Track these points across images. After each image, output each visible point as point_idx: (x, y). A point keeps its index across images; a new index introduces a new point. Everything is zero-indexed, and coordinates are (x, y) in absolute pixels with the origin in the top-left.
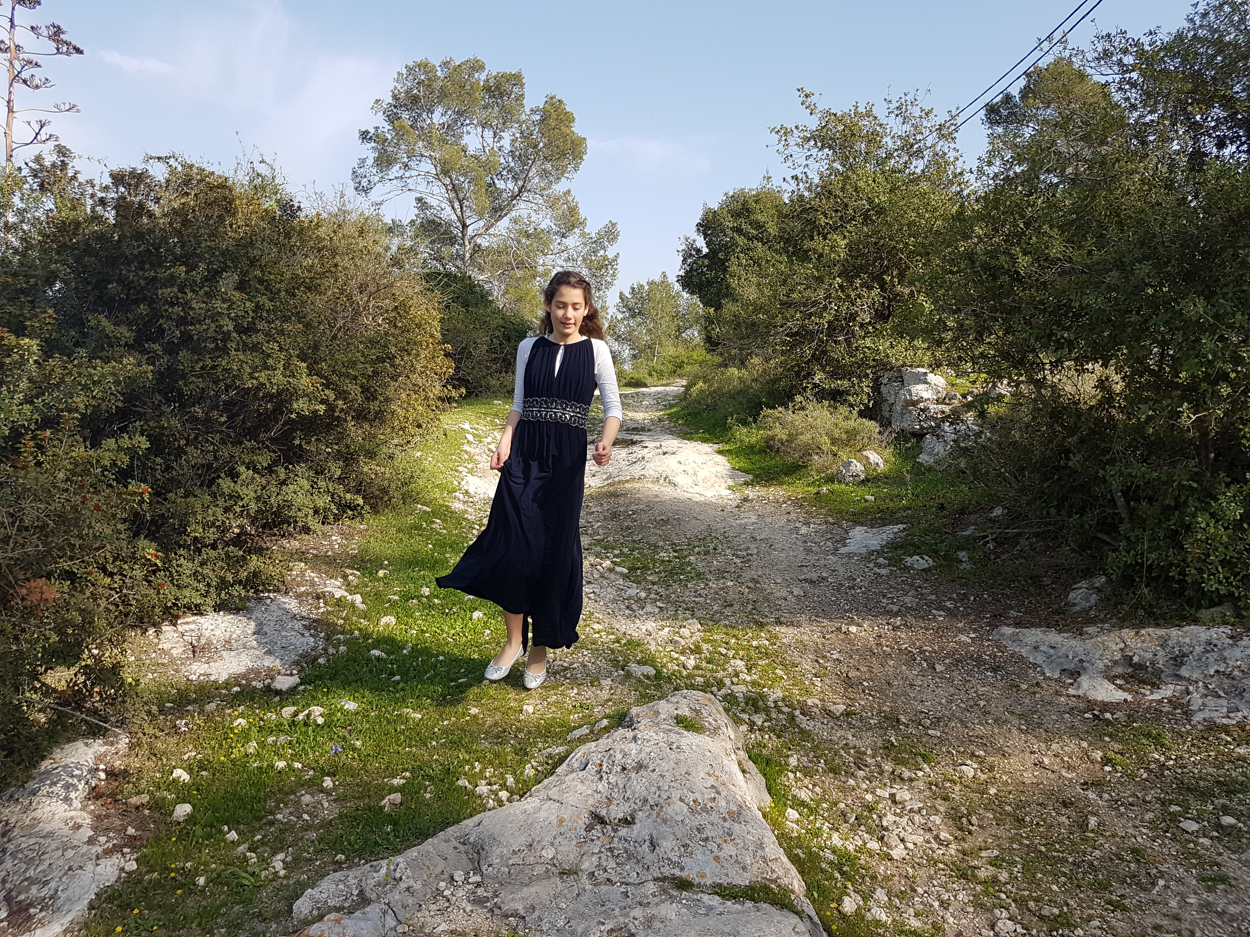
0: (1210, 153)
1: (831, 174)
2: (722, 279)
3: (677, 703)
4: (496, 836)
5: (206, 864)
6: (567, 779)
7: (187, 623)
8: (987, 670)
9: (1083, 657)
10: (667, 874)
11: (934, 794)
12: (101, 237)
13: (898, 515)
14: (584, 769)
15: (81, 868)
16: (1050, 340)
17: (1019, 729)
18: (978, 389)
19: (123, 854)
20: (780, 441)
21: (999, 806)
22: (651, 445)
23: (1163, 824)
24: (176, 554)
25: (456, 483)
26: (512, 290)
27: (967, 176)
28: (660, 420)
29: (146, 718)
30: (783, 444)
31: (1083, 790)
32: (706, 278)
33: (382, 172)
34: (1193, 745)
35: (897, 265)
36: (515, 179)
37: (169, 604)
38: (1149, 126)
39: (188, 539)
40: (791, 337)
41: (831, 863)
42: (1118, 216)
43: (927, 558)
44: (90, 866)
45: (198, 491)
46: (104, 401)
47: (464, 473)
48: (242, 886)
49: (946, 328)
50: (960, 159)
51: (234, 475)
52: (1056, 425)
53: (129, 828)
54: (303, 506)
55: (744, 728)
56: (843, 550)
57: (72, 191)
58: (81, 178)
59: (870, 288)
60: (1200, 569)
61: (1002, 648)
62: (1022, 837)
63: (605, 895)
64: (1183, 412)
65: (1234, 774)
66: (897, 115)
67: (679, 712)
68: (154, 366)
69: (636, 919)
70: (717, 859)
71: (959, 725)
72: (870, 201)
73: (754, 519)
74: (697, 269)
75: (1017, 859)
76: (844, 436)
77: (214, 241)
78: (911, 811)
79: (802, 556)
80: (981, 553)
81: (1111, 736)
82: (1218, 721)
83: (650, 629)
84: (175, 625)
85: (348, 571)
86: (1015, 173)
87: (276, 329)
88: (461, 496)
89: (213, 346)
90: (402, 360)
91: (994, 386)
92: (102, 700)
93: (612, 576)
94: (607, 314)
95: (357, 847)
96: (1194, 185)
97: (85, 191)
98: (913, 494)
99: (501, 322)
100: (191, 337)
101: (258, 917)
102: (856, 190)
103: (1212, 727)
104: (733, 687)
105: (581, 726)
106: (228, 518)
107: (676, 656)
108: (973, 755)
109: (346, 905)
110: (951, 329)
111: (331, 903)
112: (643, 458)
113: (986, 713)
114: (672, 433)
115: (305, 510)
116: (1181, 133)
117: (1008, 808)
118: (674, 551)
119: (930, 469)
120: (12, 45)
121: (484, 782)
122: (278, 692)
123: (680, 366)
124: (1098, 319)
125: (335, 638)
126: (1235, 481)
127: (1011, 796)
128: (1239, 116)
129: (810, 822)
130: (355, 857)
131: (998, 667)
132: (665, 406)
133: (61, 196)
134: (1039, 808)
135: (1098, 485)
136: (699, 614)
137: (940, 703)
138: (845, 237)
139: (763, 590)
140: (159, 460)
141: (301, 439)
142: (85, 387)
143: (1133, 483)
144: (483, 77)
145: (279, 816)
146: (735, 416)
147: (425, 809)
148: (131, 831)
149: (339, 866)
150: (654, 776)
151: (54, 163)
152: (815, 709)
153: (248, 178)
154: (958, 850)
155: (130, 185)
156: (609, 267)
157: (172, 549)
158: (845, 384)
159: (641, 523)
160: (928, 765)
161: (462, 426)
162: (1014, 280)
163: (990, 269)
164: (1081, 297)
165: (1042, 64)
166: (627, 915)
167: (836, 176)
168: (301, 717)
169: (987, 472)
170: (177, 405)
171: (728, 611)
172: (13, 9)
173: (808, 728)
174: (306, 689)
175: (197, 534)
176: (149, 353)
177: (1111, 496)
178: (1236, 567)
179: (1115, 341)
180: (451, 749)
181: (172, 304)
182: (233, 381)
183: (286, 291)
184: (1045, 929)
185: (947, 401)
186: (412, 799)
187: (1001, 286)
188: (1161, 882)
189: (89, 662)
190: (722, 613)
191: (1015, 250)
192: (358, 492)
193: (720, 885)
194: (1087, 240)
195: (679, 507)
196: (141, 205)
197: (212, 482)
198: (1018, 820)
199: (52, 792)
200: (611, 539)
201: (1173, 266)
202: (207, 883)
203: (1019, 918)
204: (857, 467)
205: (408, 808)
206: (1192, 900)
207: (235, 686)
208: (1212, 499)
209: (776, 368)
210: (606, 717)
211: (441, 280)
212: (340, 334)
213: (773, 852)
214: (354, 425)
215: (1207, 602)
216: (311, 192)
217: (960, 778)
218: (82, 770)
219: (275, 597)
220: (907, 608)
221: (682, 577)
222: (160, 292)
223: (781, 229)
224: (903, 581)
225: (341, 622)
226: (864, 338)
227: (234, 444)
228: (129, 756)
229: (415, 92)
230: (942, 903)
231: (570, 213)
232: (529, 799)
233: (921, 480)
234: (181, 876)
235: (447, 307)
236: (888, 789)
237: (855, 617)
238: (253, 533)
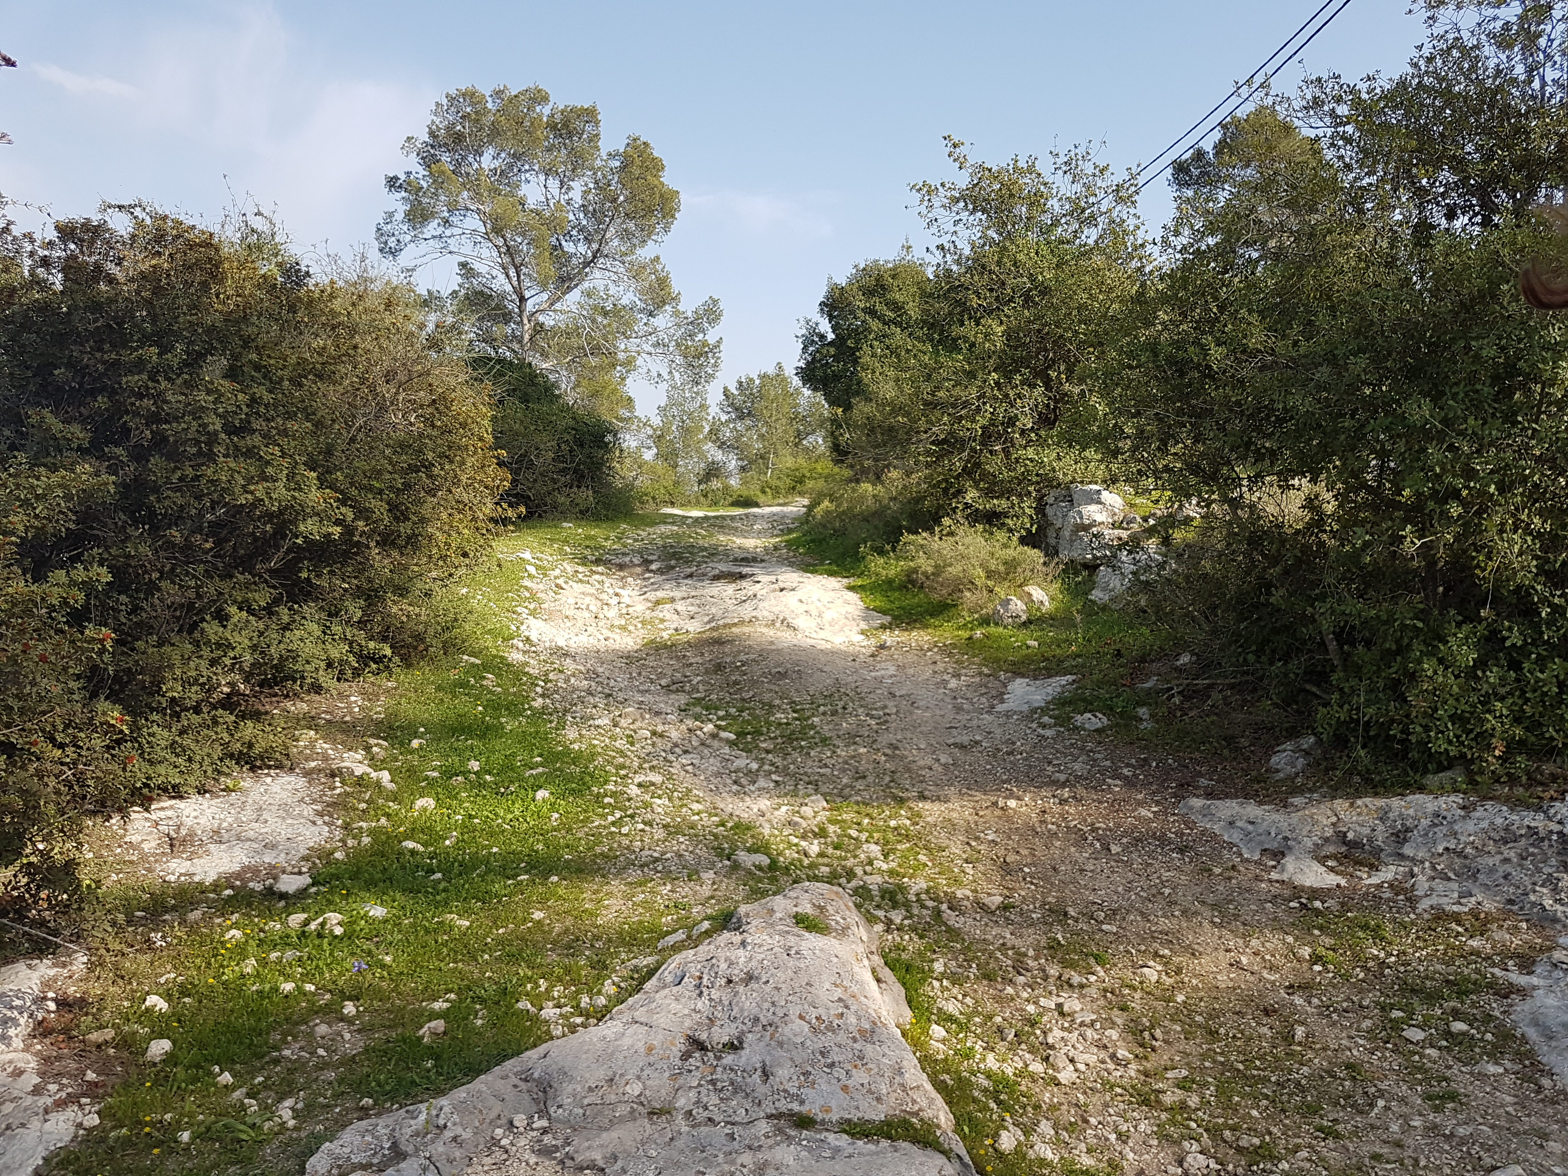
0: (1439, 225)
1: (984, 244)
2: (852, 373)
3: (797, 898)
4: (566, 1069)
5: (191, 1115)
6: (658, 995)
7: (162, 809)
8: (1172, 850)
9: (1288, 834)
10: (783, 1109)
11: (1110, 1003)
12: (44, 308)
13: (1066, 664)
14: (679, 983)
15: (23, 1125)
16: (1247, 449)
17: (1212, 922)
18: (1160, 510)
19: (80, 1105)
20: (925, 574)
21: (1187, 1016)
22: (765, 579)
23: (1384, 1033)
24: (147, 720)
25: (513, 628)
26: (584, 383)
27: (1149, 248)
28: (776, 548)
29: (110, 929)
30: (928, 578)
31: (1288, 994)
32: (833, 371)
33: (414, 228)
34: (1418, 938)
35: (1065, 359)
36: (588, 240)
37: (138, 785)
38: (1366, 190)
39: (163, 700)
40: (937, 445)
41: (985, 1090)
42: (1329, 298)
43: (1100, 716)
44: (35, 1123)
45: (175, 639)
46: (50, 521)
47: (524, 616)
48: (239, 1141)
49: (1123, 436)
50: (1142, 227)
51: (222, 618)
52: (1255, 553)
53: (89, 1072)
54: (313, 657)
55: (879, 928)
56: (1000, 708)
58: (16, 231)
59: (1033, 386)
60: (1426, 726)
61: (1190, 824)
62: (1216, 1053)
63: (705, 1138)
64: (1405, 537)
65: (1466, 971)
66: (1065, 172)
67: (799, 909)
68: (117, 475)
69: (745, 1167)
70: (845, 1088)
71: (1139, 918)
72: (1032, 278)
73: (892, 670)
74: (821, 360)
75: (1210, 1080)
76: (1002, 568)
77: (196, 314)
78: (1082, 1024)
79: (950, 716)
80: (1165, 710)
81: (1321, 928)
82: (1447, 908)
83: (763, 808)
84: (147, 810)
85: (372, 741)
86: (1208, 245)
87: (276, 428)
88: (521, 645)
89: (194, 450)
90: (442, 469)
91: (1181, 507)
92: (51, 907)
93: (716, 744)
94: (708, 414)
95: (388, 1088)
96: (1419, 262)
97: (22, 247)
98: (1084, 638)
99: (572, 423)
100: (165, 439)
102: (1015, 264)
103: (1440, 916)
104: (865, 878)
105: (675, 931)
106: (215, 674)
107: (796, 840)
108: (1156, 954)
109: (375, 1161)
110: (1128, 437)
111: (355, 1159)
112: (755, 596)
113: (1171, 903)
114: (791, 564)
115: (315, 663)
116: (1404, 200)
117: (1198, 1018)
118: (794, 711)
119: (1104, 608)
121: (550, 1004)
122: (283, 896)
123: (801, 481)
124: (1305, 424)
125: (355, 826)
126: (1467, 620)
127: (1202, 1004)
128: (1472, 182)
129: (959, 1041)
130: (385, 1101)
131: (1186, 847)
132: (782, 530)
134: (1236, 1017)
135: (1306, 626)
136: (824, 788)
137: (1116, 892)
138: (1002, 323)
139: (902, 758)
140: (123, 598)
141: (309, 570)
142: (25, 503)
143: (1346, 622)
144: (547, 111)
145: (287, 1053)
146: (869, 543)
147: (475, 1039)
148: (91, 1076)
149: (364, 1113)
150: (768, 988)
152: (965, 903)
153: (239, 235)
154: (1138, 1071)
155: (82, 241)
156: (710, 355)
157: (141, 713)
158: (1003, 504)
159: (752, 677)
160: (1103, 967)
161: (522, 555)
162: (1206, 376)
163: (1176, 363)
164: (1285, 396)
165: (1241, 113)
166: (733, 1162)
167: (990, 246)
168: (313, 926)
169: (1172, 612)
170: (147, 527)
171: (860, 785)
173: (957, 925)
174: (318, 891)
175: (175, 694)
176: (110, 459)
177: (1321, 638)
178: (1469, 723)
179: (1325, 451)
180: (508, 963)
181: (141, 397)
182: (222, 495)
183: (291, 380)
184: (1243, 1163)
185: (1125, 525)
186: (459, 1027)
187: (1190, 385)
188: (1381, 1103)
189: (33, 859)
190: (852, 787)
191: (1206, 339)
192: (384, 639)
193: (849, 1121)
194: (1292, 328)
195: (800, 656)
196: (98, 267)
197: (194, 626)
198: (1211, 1033)
200: (714, 697)
201: (1394, 360)
202: (193, 1139)
203: (1213, 1151)
204: (1018, 605)
205: (453, 1038)
206: (1417, 1122)
207: (226, 888)
208: (1440, 642)
209: (918, 484)
210: (707, 918)
211: (493, 367)
212: (361, 436)
213: (914, 1077)
214: (379, 553)
215: (1435, 766)
216: (323, 253)
217: (1141, 983)
218: (24, 999)
219: (277, 774)
220: (1076, 776)
221: (803, 743)
222: (124, 380)
223: (924, 311)
224: (1072, 744)
225: (363, 806)
226: (1025, 448)
227: (222, 578)
228: (87, 980)
229: (458, 128)
230: (1120, 1135)
231: (659, 285)
232: (609, 1024)
233: (1094, 621)
234: (159, 1131)
235: (500, 402)
236: (1054, 998)
237: (1015, 789)
238: (247, 692)
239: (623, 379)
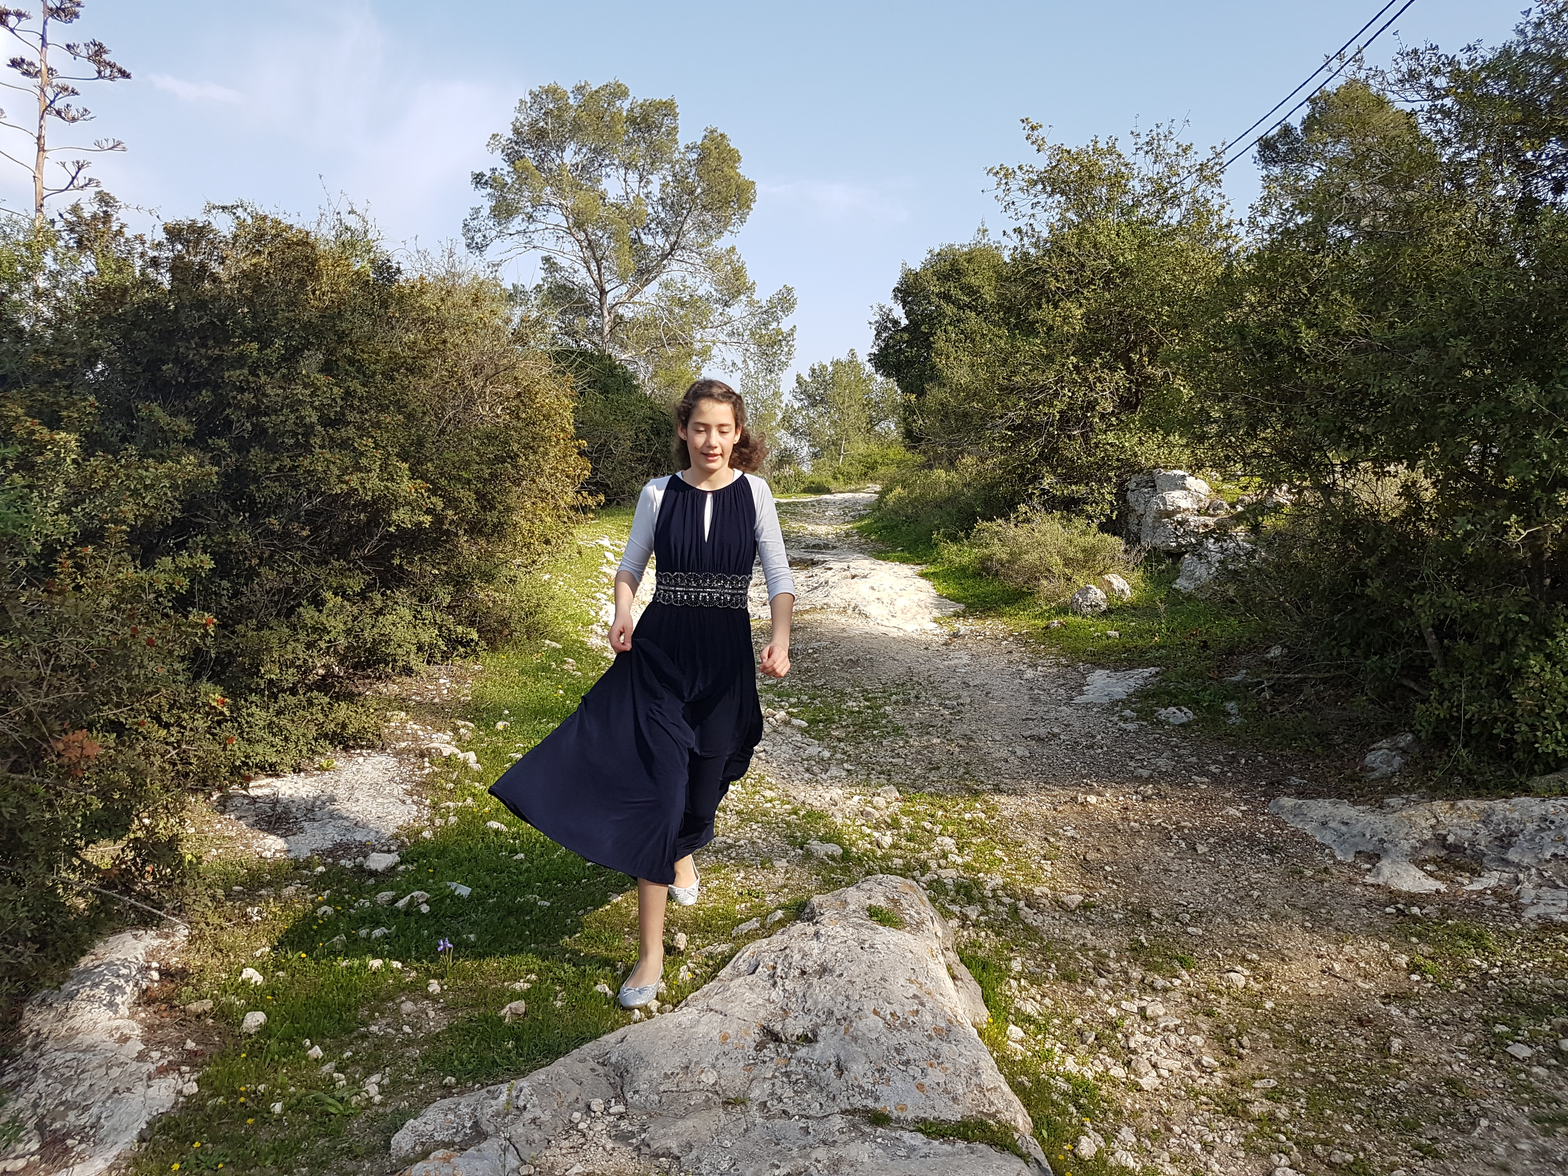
0: (1545, 200)
1: (1063, 227)
2: (926, 358)
3: (871, 890)
4: (643, 1055)
5: (283, 1087)
6: (732, 984)
7: (260, 786)
8: (1262, 852)
9: (1384, 836)
10: (858, 1105)
11: (1195, 1008)
12: (153, 306)
13: (1149, 655)
14: (754, 972)
15: (129, 1090)
16: (1341, 435)
17: (1303, 926)
18: (1250, 497)
19: (180, 1073)
20: (1000, 561)
21: (1276, 1024)
22: (836, 566)
23: (1487, 1048)
24: (246, 700)
25: (593, 613)
26: (661, 373)
27: (1235, 229)
28: (847, 535)
29: (210, 904)
30: (1003, 566)
31: (1384, 1004)
32: (906, 357)
33: (500, 224)
34: (1524, 948)
35: (1147, 340)
36: (666, 233)
37: (238, 763)
38: (1467, 165)
39: (262, 682)
40: (1013, 431)
41: (1064, 1094)
42: (1427, 279)
43: (1186, 710)
44: (140, 1088)
45: (273, 623)
46: (158, 510)
47: (603, 601)
48: (328, 1114)
49: (1209, 420)
50: (1227, 207)
51: (318, 603)
52: (1349, 542)
53: (189, 1041)
54: (404, 641)
55: (954, 923)
56: (1079, 700)
57: (117, 249)
58: (128, 233)
59: (1113, 369)
60: (1533, 725)
61: (1281, 825)
62: (1306, 1063)
63: (779, 1130)
64: (1510, 527)
66: (1147, 152)
67: (873, 902)
68: (220, 466)
69: (819, 1162)
70: (920, 1087)
71: (1226, 921)
72: (1113, 260)
73: (966, 659)
74: (894, 346)
75: (1300, 1091)
76: (1080, 556)
77: (294, 311)
78: (1165, 1029)
79: (1027, 706)
80: (1255, 704)
81: (1419, 936)
82: (1556, 918)
83: (836, 797)
84: (245, 789)
85: (460, 723)
86: (1297, 224)
87: (370, 420)
88: (599, 630)
89: (292, 441)
90: (526, 459)
91: (1271, 493)
92: (155, 881)
93: (788, 731)
94: (781, 402)
95: (470, 1067)
96: (1524, 239)
97: (133, 249)
98: (1168, 629)
99: (649, 413)
100: (264, 431)
101: (347, 1154)
102: (1095, 246)
103: (1548, 926)
104: (939, 871)
105: (749, 919)
106: (311, 657)
107: (868, 831)
108: (1244, 959)
109: (457, 1140)
110: (1216, 422)
111: (438, 1137)
112: (827, 583)
113: (1260, 906)
114: (862, 551)
115: (406, 647)
116: (1507, 174)
117: (1288, 1027)
118: (866, 700)
119: (1189, 598)
120: (44, 69)
122: (373, 873)
123: (873, 467)
124: (1402, 409)
125: (442, 805)
127: (1292, 1011)
129: (1038, 1042)
130: (467, 1080)
131: (1276, 848)
132: (853, 517)
133: (104, 256)
134: (1328, 1027)
135: (1402, 618)
136: (896, 779)
137: (1203, 894)
138: (1081, 305)
139: (977, 749)
140: (225, 583)
141: (401, 557)
142: (135, 493)
143: (1447, 616)
144: (626, 105)
145: (374, 1028)
146: (942, 530)
147: (554, 1020)
148: (190, 1045)
149: (447, 1091)
150: (841, 982)
151: (95, 214)
152: (1044, 900)
153: (334, 233)
154: (1224, 1079)
155: (189, 241)
156: (784, 343)
157: (241, 694)
158: (1082, 489)
159: (824, 664)
160: (1188, 971)
161: (600, 542)
162: (1296, 359)
163: (1265, 346)
164: (1380, 380)
165: (1330, 88)
166: (807, 1157)
167: (1070, 228)
168: (401, 904)
169: (1262, 602)
170: (247, 515)
171: (933, 776)
172: (45, 23)
173: (1035, 924)
174: (407, 868)
175: (273, 676)
176: (213, 450)
177: (1420, 632)
179: (1425, 436)
180: (587, 945)
181: (242, 390)
182: (318, 485)
183: (383, 374)
185: (1211, 511)
186: (539, 1008)
187: (1279, 367)
188: (1484, 1123)
189: (139, 834)
190: (926, 778)
191: (1297, 322)
192: (472, 624)
193: (924, 1120)
194: (1387, 309)
195: (872, 644)
196: (203, 267)
197: (291, 611)
198: (1301, 1042)
199: (94, 996)
201: (1498, 342)
202: (285, 1110)
203: (1303, 1165)
204: (1097, 594)
205: (535, 1019)
206: (1524, 1146)
207: (319, 865)
208: (1547, 636)
209: (993, 469)
210: (781, 907)
211: (575, 360)
212: (450, 428)
213: (991, 1079)
214: (467, 541)
215: (1542, 767)
216: (413, 250)
217: (1228, 988)
218: (130, 968)
219: (369, 754)
220: (1160, 773)
221: (875, 732)
222: (227, 374)
223: (1000, 295)
224: (1155, 739)
225: (451, 785)
226: (1105, 432)
227: (318, 564)
228: (188, 951)
229: (541, 124)
230: (1205, 1145)
231: (735, 275)
232: (684, 1010)
233: (1178, 611)
234: (253, 1101)
235: (581, 393)
236: (1137, 1002)
237: (1095, 784)
238: (342, 674)
239: (699, 369)
